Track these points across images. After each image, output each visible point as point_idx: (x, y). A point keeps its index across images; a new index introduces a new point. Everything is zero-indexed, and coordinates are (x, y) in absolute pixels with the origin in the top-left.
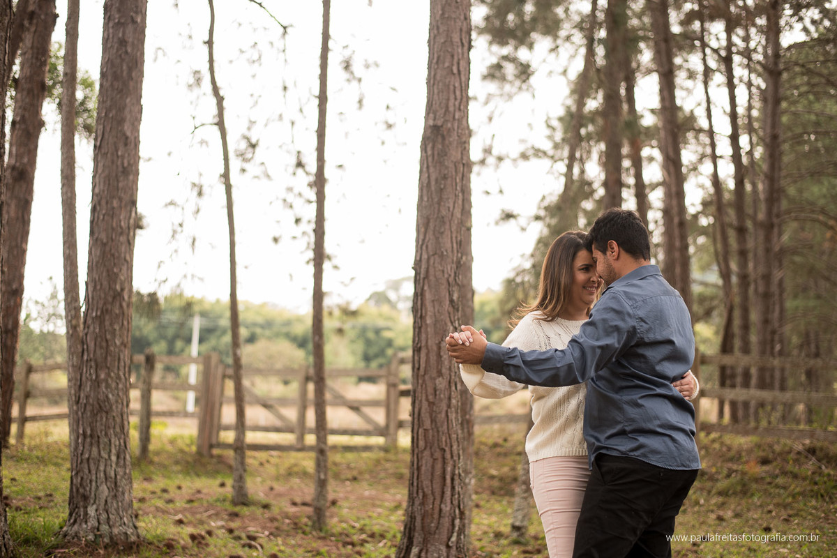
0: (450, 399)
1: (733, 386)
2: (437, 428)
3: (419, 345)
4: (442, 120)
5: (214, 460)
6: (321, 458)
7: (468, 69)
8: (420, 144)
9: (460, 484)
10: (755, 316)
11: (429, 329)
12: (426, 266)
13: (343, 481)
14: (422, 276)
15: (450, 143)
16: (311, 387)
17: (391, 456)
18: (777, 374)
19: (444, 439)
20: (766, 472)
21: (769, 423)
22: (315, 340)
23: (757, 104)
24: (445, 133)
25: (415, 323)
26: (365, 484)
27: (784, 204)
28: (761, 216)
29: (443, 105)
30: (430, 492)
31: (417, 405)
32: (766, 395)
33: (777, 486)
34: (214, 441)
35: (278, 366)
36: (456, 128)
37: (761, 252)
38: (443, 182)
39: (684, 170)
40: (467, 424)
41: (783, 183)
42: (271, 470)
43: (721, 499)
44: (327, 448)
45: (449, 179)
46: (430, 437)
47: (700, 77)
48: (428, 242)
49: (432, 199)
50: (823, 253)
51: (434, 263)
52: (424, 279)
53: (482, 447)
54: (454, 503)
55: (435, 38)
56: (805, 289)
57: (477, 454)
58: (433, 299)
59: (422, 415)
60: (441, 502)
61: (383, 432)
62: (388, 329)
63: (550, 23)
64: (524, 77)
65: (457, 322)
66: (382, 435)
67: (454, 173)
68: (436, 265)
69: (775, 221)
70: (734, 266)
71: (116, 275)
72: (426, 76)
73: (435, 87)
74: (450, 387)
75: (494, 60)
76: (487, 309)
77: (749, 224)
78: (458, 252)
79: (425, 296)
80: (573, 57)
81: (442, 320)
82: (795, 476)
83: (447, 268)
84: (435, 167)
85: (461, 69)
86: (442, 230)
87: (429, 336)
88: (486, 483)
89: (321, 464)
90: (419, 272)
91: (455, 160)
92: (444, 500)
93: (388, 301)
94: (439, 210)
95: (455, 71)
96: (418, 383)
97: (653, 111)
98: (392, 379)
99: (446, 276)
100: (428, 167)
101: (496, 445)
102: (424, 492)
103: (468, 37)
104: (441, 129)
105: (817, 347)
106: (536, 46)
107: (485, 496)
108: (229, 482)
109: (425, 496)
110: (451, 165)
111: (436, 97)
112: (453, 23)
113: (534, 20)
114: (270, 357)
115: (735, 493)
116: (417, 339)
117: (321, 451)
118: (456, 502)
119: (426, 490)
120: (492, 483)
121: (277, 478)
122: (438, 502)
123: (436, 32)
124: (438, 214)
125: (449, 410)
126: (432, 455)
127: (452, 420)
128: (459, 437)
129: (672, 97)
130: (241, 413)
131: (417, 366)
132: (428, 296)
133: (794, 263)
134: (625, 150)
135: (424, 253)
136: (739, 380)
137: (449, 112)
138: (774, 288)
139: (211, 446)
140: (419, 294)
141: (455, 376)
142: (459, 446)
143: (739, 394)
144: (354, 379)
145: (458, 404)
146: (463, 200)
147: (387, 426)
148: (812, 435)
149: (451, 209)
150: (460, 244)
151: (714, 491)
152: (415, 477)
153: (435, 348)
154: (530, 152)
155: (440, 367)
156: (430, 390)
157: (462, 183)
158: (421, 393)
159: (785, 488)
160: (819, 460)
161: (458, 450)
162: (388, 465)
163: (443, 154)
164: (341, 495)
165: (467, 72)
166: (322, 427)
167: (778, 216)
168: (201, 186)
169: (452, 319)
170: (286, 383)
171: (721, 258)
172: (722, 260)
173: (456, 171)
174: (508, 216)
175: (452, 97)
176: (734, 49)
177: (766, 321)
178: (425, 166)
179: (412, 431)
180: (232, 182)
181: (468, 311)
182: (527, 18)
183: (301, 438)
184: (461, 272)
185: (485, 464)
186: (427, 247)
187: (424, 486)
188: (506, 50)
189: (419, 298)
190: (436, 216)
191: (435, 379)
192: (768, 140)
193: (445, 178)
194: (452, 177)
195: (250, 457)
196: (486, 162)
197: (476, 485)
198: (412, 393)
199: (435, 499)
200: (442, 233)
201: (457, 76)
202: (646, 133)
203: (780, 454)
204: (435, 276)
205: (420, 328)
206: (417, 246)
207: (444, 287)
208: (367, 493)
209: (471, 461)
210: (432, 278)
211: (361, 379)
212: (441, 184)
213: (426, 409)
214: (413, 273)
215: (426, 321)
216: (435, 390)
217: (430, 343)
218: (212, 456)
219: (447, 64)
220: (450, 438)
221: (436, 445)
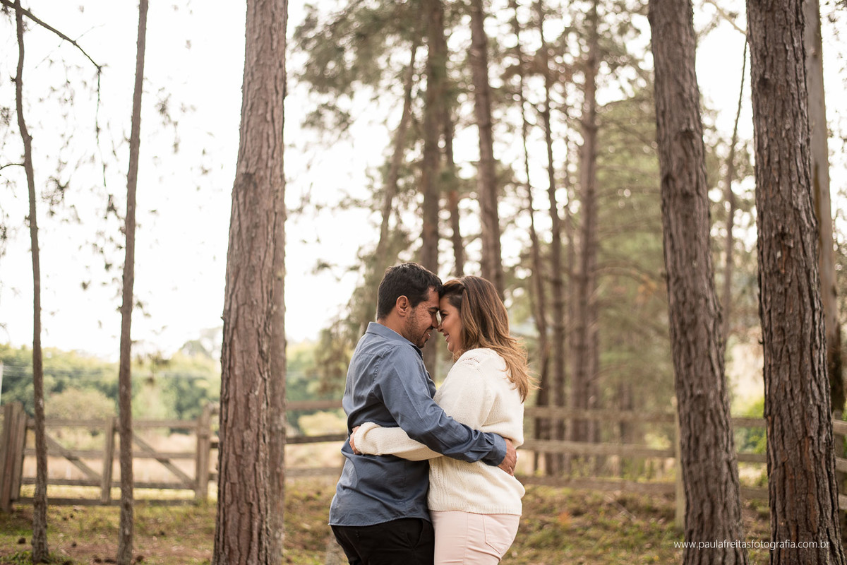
0: (258, 452)
1: (548, 438)
2: (244, 481)
3: (227, 397)
4: (255, 168)
5: (15, 516)
6: (126, 513)
7: (282, 117)
8: (231, 191)
9: (267, 539)
10: (570, 369)
11: (237, 381)
12: (236, 316)
13: (150, 537)
14: (231, 326)
15: (263, 192)
16: (117, 438)
17: (201, 510)
18: (591, 427)
19: (251, 493)
20: (578, 524)
21: (582, 474)
22: (123, 390)
23: (574, 159)
24: (258, 181)
25: (223, 374)
26: (173, 540)
27: (599, 258)
28: (577, 269)
29: (255, 152)
30: (236, 548)
31: (224, 458)
32: (579, 447)
33: (589, 538)
34: (14, 495)
35: (87, 416)
36: (268, 175)
37: (576, 305)
38: (254, 230)
39: (501, 223)
40: (277, 476)
41: (599, 237)
42: (75, 525)
43: (533, 552)
44: (133, 503)
45: (261, 229)
46: (238, 491)
47: (519, 131)
48: (238, 291)
49: (243, 248)
50: (635, 307)
51: (244, 313)
52: (233, 329)
53: (294, 500)
54: (261, 558)
55: (249, 84)
56: (619, 342)
57: (289, 507)
58: (242, 349)
59: (230, 468)
60: (248, 558)
61: (193, 485)
62: (203, 379)
63: (371, 72)
64: (344, 125)
65: (266, 374)
66: (191, 488)
67: (265, 222)
68: (246, 315)
69: (591, 274)
70: (550, 319)
72: (239, 123)
73: (249, 134)
74: (258, 439)
75: (314, 108)
76: (305, 359)
77: (565, 278)
78: (268, 302)
79: (234, 346)
80: (393, 107)
81: (251, 371)
82: (606, 528)
83: (257, 319)
84: (246, 215)
85: (275, 116)
86: (253, 279)
87: (238, 388)
88: (298, 537)
89: (126, 519)
90: (228, 321)
91: (267, 209)
92: (250, 556)
93: (203, 350)
94: (250, 259)
95: (269, 118)
96: (225, 435)
97: (472, 163)
98: (203, 431)
99: (256, 326)
100: (239, 215)
101: (309, 498)
102: (230, 548)
103: (283, 85)
104: (254, 177)
105: (631, 399)
106: (356, 95)
107: (296, 551)
108: (29, 539)
109: (231, 551)
110: (263, 214)
111: (249, 144)
112: (267, 69)
113: (355, 69)
114: (78, 407)
115: (547, 546)
116: (225, 390)
117: (126, 505)
118: (263, 558)
119: (232, 545)
120: (304, 537)
121: (81, 534)
122: (244, 558)
123: (250, 79)
124: (249, 262)
125: (257, 463)
126: (239, 509)
127: (259, 474)
128: (267, 491)
129: (490, 151)
130: (42, 466)
131: (224, 418)
132: (237, 346)
133: (607, 316)
134: (442, 203)
135: (233, 302)
136: (554, 432)
137: (262, 160)
138: (589, 341)
139: (12, 501)
140: (228, 344)
141: (264, 428)
142: (266, 500)
143: (554, 446)
144: (165, 431)
145: (266, 458)
146: (275, 249)
147: (198, 479)
148: (622, 486)
149: (262, 258)
150: (270, 293)
151: (527, 543)
152: (221, 533)
153: (243, 400)
154: (347, 202)
155: (248, 419)
156: (238, 443)
157: (274, 231)
158: (229, 446)
159: (596, 539)
160: (630, 511)
161: (266, 505)
162: (197, 520)
163: (255, 202)
164: (148, 551)
165: (281, 121)
166: (127, 480)
167: (593, 269)
168: (5, 229)
169: (262, 371)
170: (94, 434)
171: (537, 310)
172: (538, 311)
173: (268, 220)
174: (323, 266)
175: (265, 145)
176: (551, 105)
177: (580, 374)
178: (237, 213)
179: (219, 486)
180: (39, 225)
181: (280, 362)
182: (349, 66)
183: (107, 491)
184: (271, 323)
185: (298, 517)
186: (237, 296)
187: (231, 541)
188: (327, 98)
189: (228, 348)
190: (246, 265)
191: (242, 431)
192: (584, 195)
193: (256, 226)
194: (264, 225)
195: (52, 512)
196: (304, 210)
197: (286, 539)
198: (219, 446)
199: (241, 555)
200: (253, 283)
201: (271, 123)
202: (464, 185)
203: (592, 505)
204: (245, 327)
205: (228, 379)
206: (226, 295)
207: (253, 338)
208: (174, 549)
209: (282, 515)
210: (241, 328)
211: (173, 431)
212: (252, 233)
213: (233, 463)
214: (222, 323)
215: (234, 372)
216: (243, 443)
217: (238, 394)
218: (12, 511)
219: (260, 112)
220: (258, 492)
221: (243, 499)
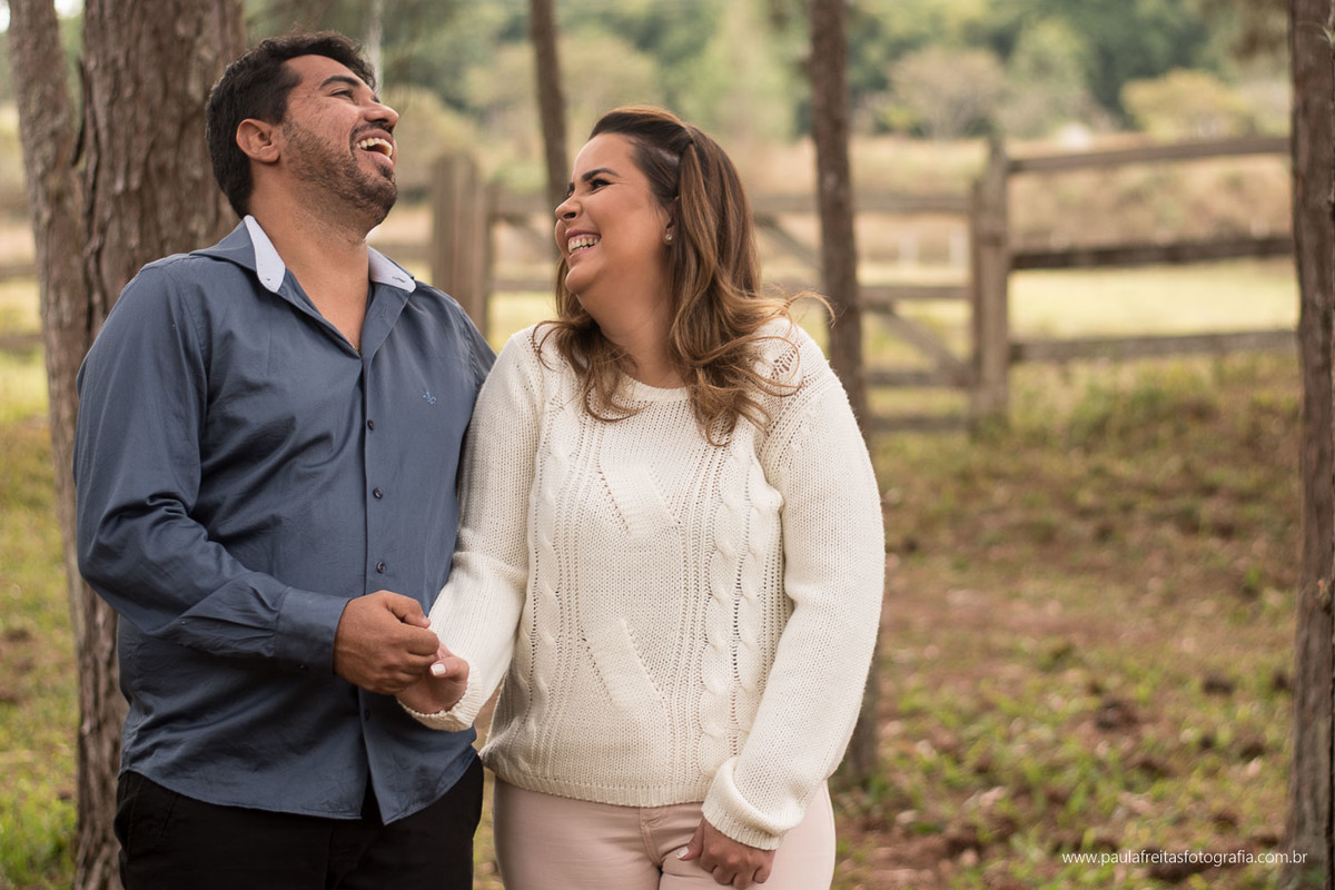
17: (1000, 457)
61: (964, 376)
66: (962, 382)
71: (187, 46)
147: (977, 359)
208: (957, 600)
